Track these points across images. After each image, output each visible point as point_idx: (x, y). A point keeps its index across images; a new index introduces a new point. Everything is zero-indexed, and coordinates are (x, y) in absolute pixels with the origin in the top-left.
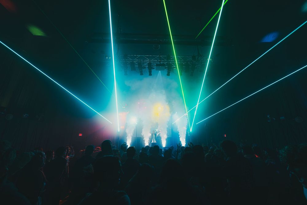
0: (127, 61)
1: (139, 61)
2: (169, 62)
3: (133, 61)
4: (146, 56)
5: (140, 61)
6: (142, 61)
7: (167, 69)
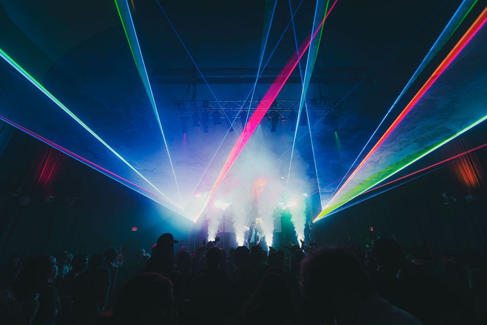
0: (208, 110)
1: (227, 110)
2: (275, 110)
3: (217, 110)
4: (237, 103)
5: (229, 110)
6: (231, 110)
7: (271, 120)
